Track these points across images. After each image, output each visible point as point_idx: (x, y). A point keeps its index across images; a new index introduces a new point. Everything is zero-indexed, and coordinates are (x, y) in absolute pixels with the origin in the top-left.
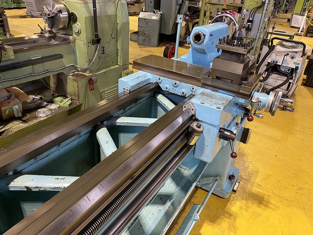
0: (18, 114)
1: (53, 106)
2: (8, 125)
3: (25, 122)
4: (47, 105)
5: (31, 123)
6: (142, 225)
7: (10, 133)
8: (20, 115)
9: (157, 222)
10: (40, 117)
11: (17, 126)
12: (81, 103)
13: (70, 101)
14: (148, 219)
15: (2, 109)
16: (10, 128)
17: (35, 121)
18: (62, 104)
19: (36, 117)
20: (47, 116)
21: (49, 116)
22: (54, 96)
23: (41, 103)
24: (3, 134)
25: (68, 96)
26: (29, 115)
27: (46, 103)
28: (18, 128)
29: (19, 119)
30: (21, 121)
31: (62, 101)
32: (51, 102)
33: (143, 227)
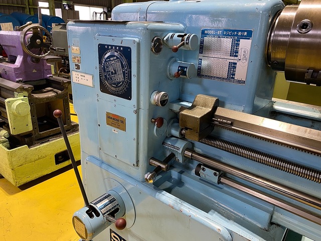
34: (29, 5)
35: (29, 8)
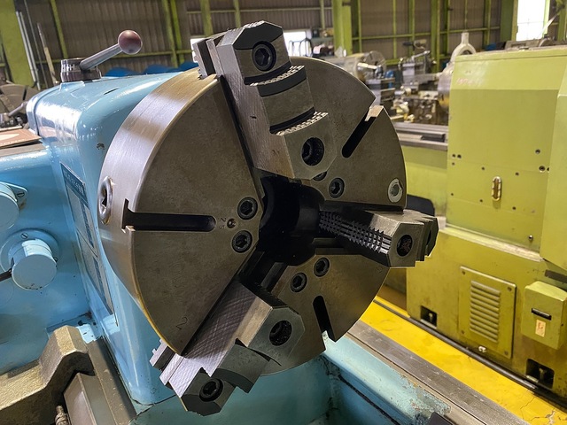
34: (177, 49)
35: (178, 55)
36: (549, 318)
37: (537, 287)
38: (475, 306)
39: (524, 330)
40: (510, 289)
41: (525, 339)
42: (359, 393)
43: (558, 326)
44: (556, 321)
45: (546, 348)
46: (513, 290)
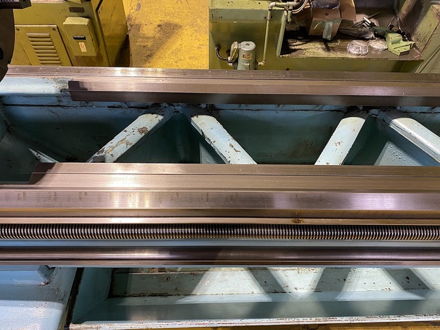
0: (328, 35)
1: (378, 45)
2: (308, 44)
3: (328, 49)
4: (372, 39)
5: (332, 55)
6: (347, 280)
7: (301, 56)
8: (329, 37)
9: (370, 297)
10: (349, 52)
11: (316, 51)
12: (422, 58)
13: (408, 48)
14: (361, 282)
15: (314, 19)
16: (305, 49)
17: (339, 55)
18: (392, 47)
19: (344, 50)
20: (359, 55)
21: (360, 57)
22: (391, 30)
23: (366, 33)
24: (293, 54)
25: (413, 39)
26: (339, 43)
27: (372, 35)
28: (314, 53)
29: (325, 42)
30: (324, 46)
31: (398, 42)
32: (381, 36)
33: (346, 283)
36: (84, 38)
37: (70, 21)
38: (38, 51)
39: (75, 53)
40: (54, 29)
41: (77, 57)
42: (22, 105)
43: (91, 41)
44: (89, 38)
45: (90, 58)
46: (57, 30)
